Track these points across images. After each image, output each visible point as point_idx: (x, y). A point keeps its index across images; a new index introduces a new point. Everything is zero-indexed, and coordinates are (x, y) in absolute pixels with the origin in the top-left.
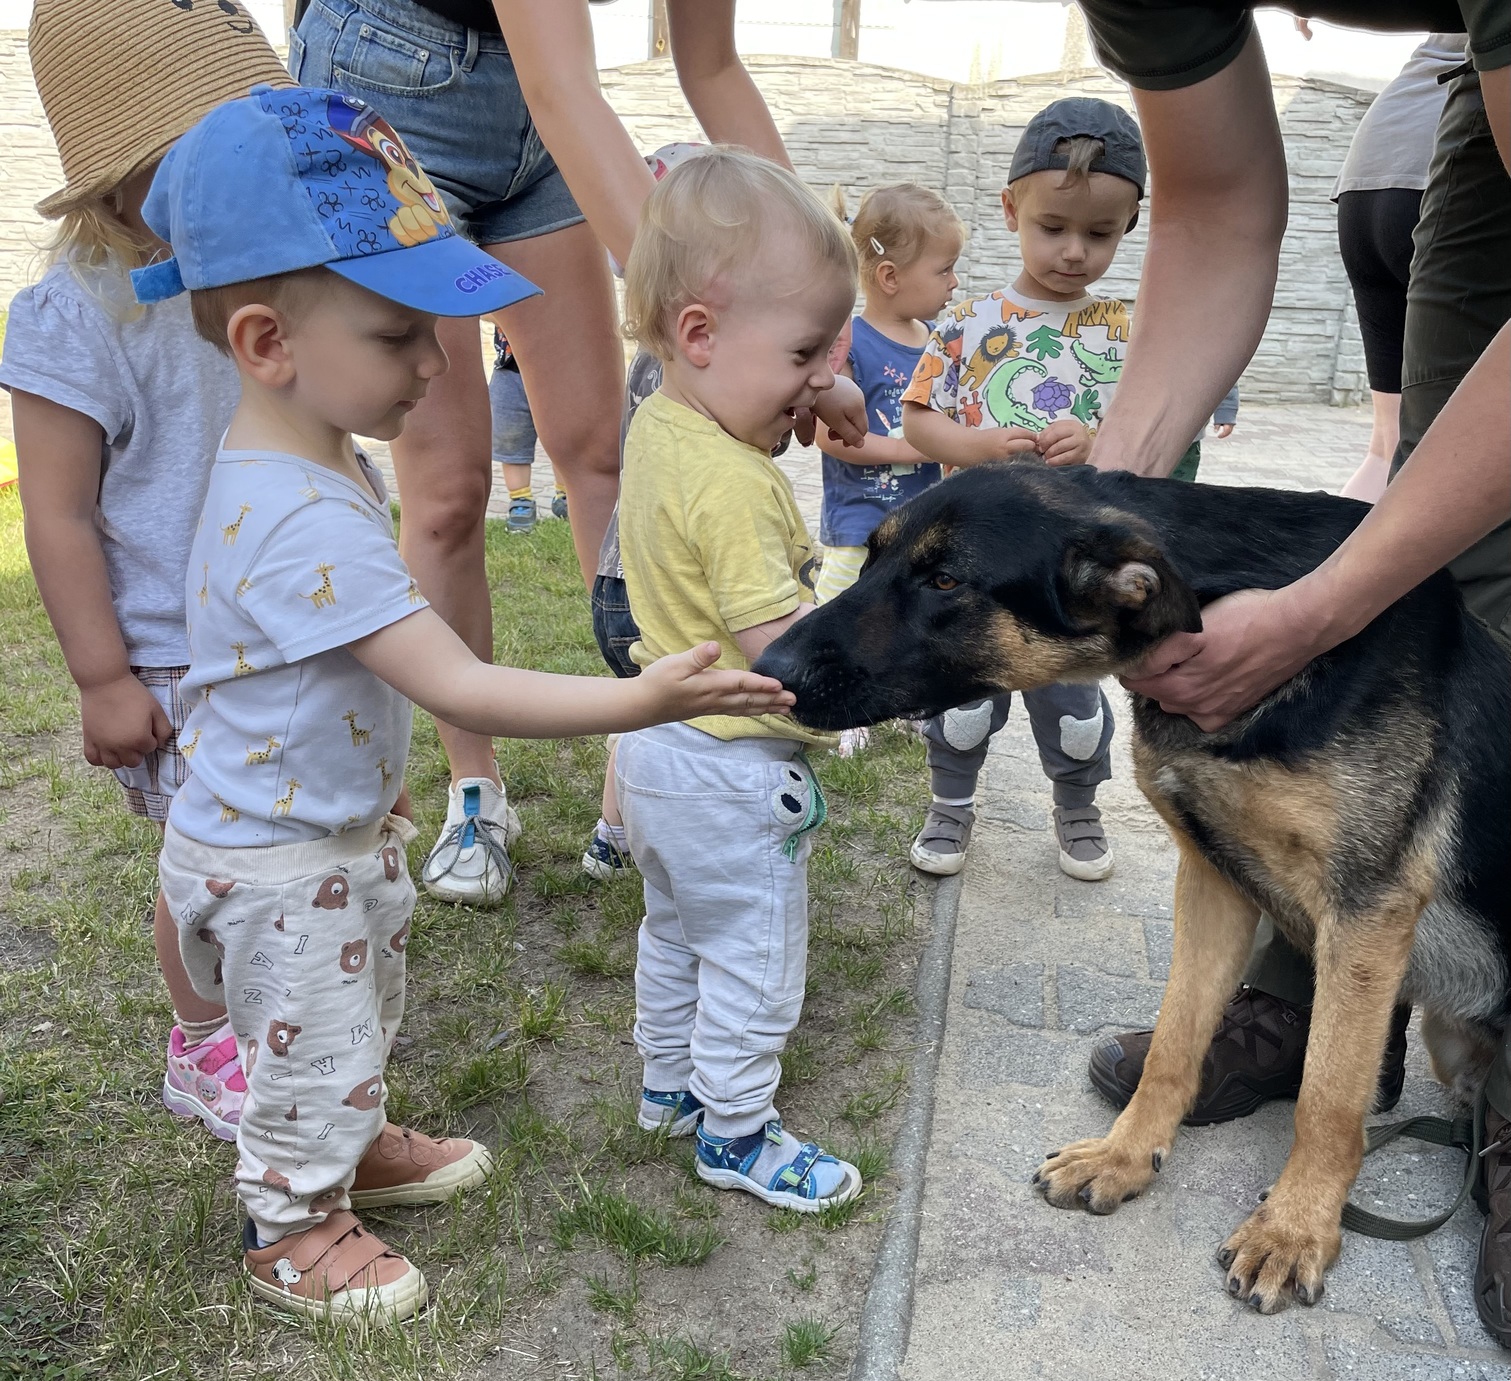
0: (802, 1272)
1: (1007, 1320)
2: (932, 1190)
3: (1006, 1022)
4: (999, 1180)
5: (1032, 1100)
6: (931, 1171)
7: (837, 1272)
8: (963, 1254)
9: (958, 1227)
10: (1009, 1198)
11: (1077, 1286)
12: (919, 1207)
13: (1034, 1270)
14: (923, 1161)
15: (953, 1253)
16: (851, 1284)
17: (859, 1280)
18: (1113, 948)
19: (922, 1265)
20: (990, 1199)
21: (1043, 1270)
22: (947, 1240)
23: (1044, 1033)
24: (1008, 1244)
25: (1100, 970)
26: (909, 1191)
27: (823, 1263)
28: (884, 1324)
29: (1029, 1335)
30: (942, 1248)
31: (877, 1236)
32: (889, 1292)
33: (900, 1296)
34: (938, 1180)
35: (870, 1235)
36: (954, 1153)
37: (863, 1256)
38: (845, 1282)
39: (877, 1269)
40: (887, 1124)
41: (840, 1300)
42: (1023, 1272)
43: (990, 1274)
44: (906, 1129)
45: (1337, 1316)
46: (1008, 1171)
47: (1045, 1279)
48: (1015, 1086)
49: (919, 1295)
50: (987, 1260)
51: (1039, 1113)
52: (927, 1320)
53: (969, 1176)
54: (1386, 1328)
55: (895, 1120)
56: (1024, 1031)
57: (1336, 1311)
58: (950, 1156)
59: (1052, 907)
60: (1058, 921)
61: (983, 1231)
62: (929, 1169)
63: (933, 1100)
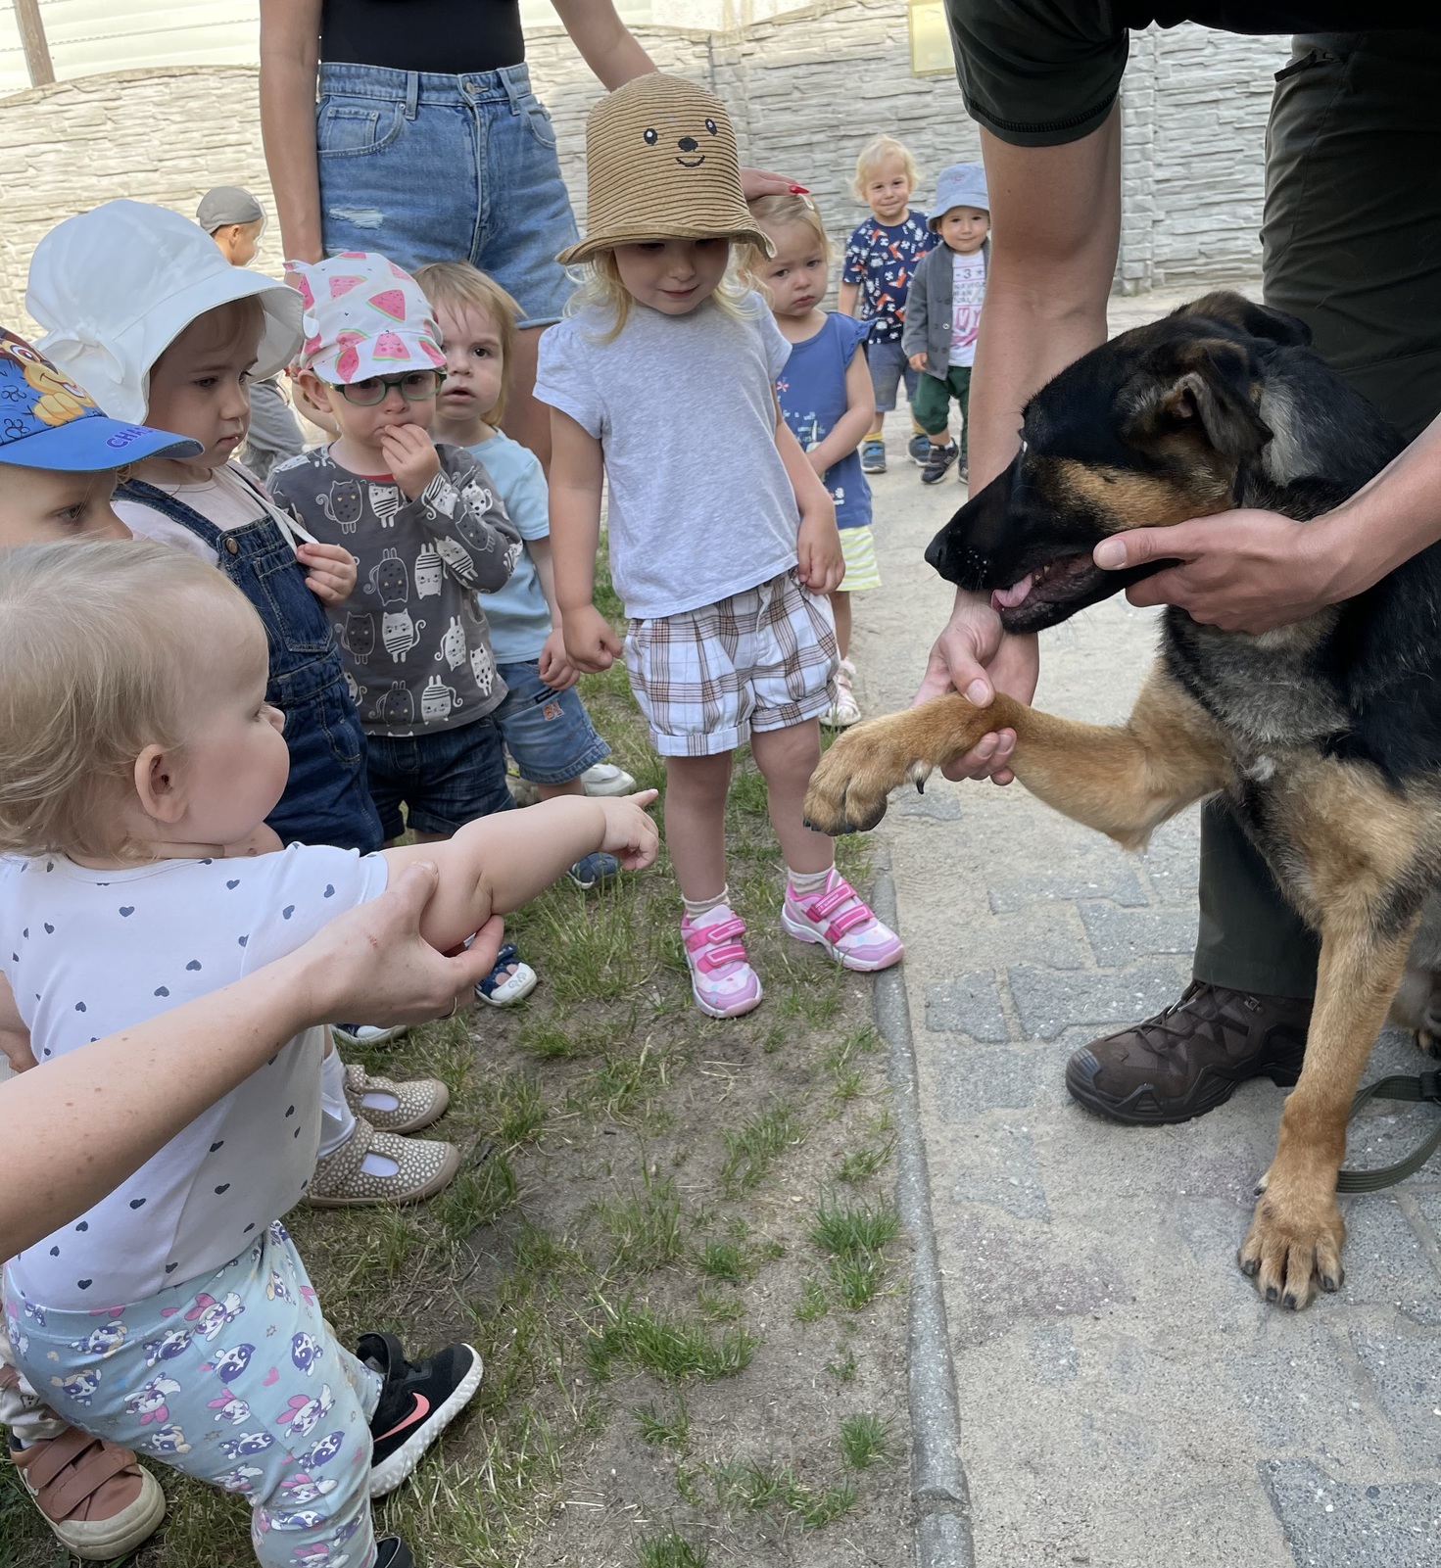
0: (840, 1360)
1: (1049, 1375)
2: (945, 1244)
3: (972, 1041)
4: (1006, 1220)
5: (1017, 1124)
6: (939, 1222)
7: (874, 1354)
8: (990, 1309)
9: (979, 1281)
10: (1019, 1238)
11: (1105, 1324)
12: (936, 1266)
13: (1061, 1314)
14: (928, 1213)
15: (980, 1311)
16: (891, 1365)
17: (898, 1359)
18: (1055, 938)
19: (953, 1329)
20: (1003, 1243)
21: (1070, 1312)
22: (973, 1296)
23: (1013, 1047)
24: (1031, 1290)
25: (1050, 966)
26: (923, 1250)
27: (859, 1347)
28: (933, 1403)
29: (1074, 1387)
30: (968, 1307)
31: (904, 1305)
32: (930, 1366)
33: (941, 1370)
34: (947, 1231)
35: (897, 1308)
36: (957, 1198)
37: (896, 1331)
38: (884, 1364)
39: (912, 1343)
40: (886, 1178)
41: (883, 1385)
42: (1052, 1318)
43: (1019, 1328)
44: (904, 1181)
45: (1358, 1309)
46: (1013, 1208)
47: (1074, 1322)
48: (998, 1112)
49: (958, 1363)
50: (1014, 1312)
51: (1027, 1137)
52: (973, 1391)
53: (976, 1222)
54: (1406, 1313)
55: (891, 1174)
56: (992, 1047)
57: (1356, 1304)
58: (953, 1202)
59: (986, 905)
60: (995, 918)
61: (1003, 1280)
62: (936, 1221)
63: (922, 1144)
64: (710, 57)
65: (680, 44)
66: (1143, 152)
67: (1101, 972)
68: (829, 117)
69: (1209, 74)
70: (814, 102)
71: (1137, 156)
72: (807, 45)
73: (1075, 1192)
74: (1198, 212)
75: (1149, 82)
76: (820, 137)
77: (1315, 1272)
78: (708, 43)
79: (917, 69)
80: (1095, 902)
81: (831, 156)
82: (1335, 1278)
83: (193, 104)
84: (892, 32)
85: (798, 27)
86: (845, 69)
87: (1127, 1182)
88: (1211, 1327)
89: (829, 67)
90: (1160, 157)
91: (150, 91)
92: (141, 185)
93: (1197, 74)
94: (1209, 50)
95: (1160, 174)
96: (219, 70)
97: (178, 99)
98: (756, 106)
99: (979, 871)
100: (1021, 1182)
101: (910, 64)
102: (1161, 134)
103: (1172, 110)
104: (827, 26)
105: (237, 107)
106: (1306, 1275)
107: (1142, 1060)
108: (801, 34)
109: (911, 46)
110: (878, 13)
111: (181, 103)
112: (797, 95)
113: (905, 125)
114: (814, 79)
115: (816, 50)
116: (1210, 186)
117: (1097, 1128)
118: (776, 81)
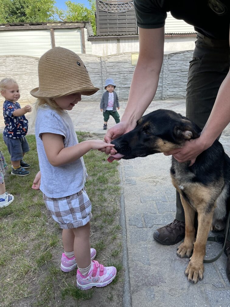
0: (110, 296)
1: (150, 299)
2: (131, 270)
3: (137, 228)
4: (142, 265)
6: (130, 265)
7: (116, 294)
8: (139, 284)
9: (137, 278)
10: (144, 269)
11: (160, 288)
12: (129, 275)
13: (152, 285)
14: (128, 263)
15: (137, 285)
16: (120, 297)
17: (121, 295)
18: (152, 208)
19: (132, 289)
20: (141, 270)
21: (153, 285)
22: (136, 281)
23: (144, 229)
24: (146, 280)
25: (150, 213)
26: (127, 271)
27: (114, 293)
28: (127, 306)
29: (154, 302)
30: (135, 284)
32: (127, 298)
33: (129, 298)
34: (131, 267)
35: (121, 284)
36: (133, 260)
37: (121, 289)
38: (118, 297)
39: (124, 292)
41: (118, 301)
42: (150, 286)
43: (144, 288)
44: (124, 256)
45: (206, 285)
46: (143, 262)
47: (154, 287)
48: (141, 242)
49: (132, 296)
50: (143, 285)
51: (146, 247)
52: (135, 303)
53: (137, 265)
55: (121, 255)
56: (140, 229)
59: (140, 201)
60: (141, 203)
61: (141, 278)
62: (129, 265)
63: (127, 248)
64: (101, 60)
65: (96, 58)
66: (166, 79)
67: (159, 214)
68: (119, 70)
69: (176, 68)
70: (117, 68)
71: (165, 79)
72: (116, 59)
73: (155, 259)
74: (174, 88)
75: (167, 69)
76: (117, 73)
77: (198, 277)
78: (101, 58)
79: (132, 64)
80: (158, 201)
81: (119, 76)
82: (202, 278)
83: (18, 61)
84: (129, 58)
85: (114, 57)
86: (121, 63)
87: (164, 257)
88: (179, 288)
89: (119, 63)
90: (168, 80)
91: (11, 59)
92: (9, 73)
93: (174, 68)
94: (176, 65)
95: (168, 82)
96: (23, 56)
97: (16, 60)
98: (108, 68)
99: (139, 194)
100: (145, 257)
101: (131, 63)
102: (169, 76)
103: (170, 73)
104: (119, 57)
105: (25, 62)
106: (197, 277)
107: (167, 233)
108: (115, 58)
109: (132, 61)
110: (127, 55)
111: (16, 61)
112: (114, 67)
113: (130, 72)
114: (116, 65)
115: (117, 60)
116: (176, 85)
117: (159, 245)
118: (111, 64)
